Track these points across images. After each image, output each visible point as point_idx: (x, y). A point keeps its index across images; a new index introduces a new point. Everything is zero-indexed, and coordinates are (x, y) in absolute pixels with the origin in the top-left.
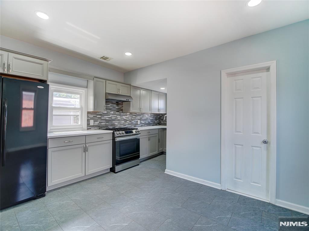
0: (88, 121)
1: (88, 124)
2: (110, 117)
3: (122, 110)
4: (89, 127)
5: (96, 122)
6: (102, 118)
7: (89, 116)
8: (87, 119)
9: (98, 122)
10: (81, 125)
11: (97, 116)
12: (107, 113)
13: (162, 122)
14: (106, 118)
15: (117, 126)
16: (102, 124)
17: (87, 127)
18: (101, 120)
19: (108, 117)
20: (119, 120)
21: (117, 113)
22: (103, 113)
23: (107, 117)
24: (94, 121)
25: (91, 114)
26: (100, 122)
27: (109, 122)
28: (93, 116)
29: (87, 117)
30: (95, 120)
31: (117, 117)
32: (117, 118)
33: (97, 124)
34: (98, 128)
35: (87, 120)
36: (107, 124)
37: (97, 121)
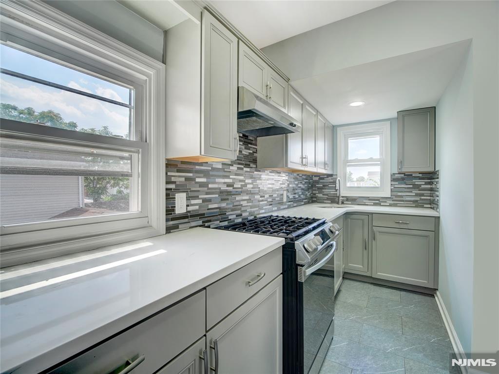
0: (169, 196)
1: (170, 210)
2: (231, 181)
3: (255, 161)
4: (173, 219)
5: (193, 202)
6: (210, 186)
7: (173, 179)
8: (167, 189)
9: (200, 201)
10: (144, 215)
11: (198, 180)
12: (223, 170)
13: (320, 195)
14: (220, 186)
15: (245, 211)
16: (210, 206)
17: (167, 220)
18: (207, 194)
19: (224, 183)
20: (248, 193)
21: (245, 169)
22: (214, 169)
23: (223, 180)
24: (188, 198)
25: (178, 171)
26: (204, 200)
27: (228, 199)
28: (183, 179)
29: (167, 183)
30: (191, 194)
31: (247, 181)
32: (246, 185)
33: (197, 207)
34: (200, 223)
35: (167, 195)
36: (224, 205)
37: (197, 197)
